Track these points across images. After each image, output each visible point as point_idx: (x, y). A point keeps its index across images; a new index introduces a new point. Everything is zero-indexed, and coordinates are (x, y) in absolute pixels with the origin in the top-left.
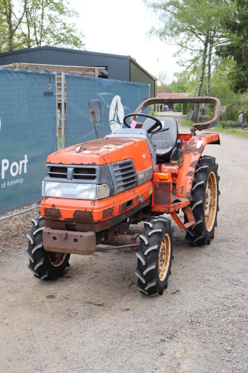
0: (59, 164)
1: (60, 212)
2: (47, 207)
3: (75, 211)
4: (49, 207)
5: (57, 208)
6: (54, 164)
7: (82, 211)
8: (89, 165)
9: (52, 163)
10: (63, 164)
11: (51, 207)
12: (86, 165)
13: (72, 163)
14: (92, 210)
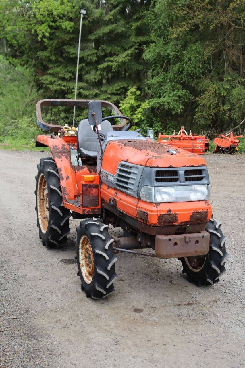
0: (169, 167)
1: (177, 216)
2: (162, 213)
3: (193, 213)
4: (164, 213)
5: (174, 213)
6: (163, 167)
7: (199, 211)
8: (199, 166)
9: (160, 167)
10: (173, 167)
11: (167, 213)
12: (196, 166)
13: (183, 166)
14: (208, 210)
